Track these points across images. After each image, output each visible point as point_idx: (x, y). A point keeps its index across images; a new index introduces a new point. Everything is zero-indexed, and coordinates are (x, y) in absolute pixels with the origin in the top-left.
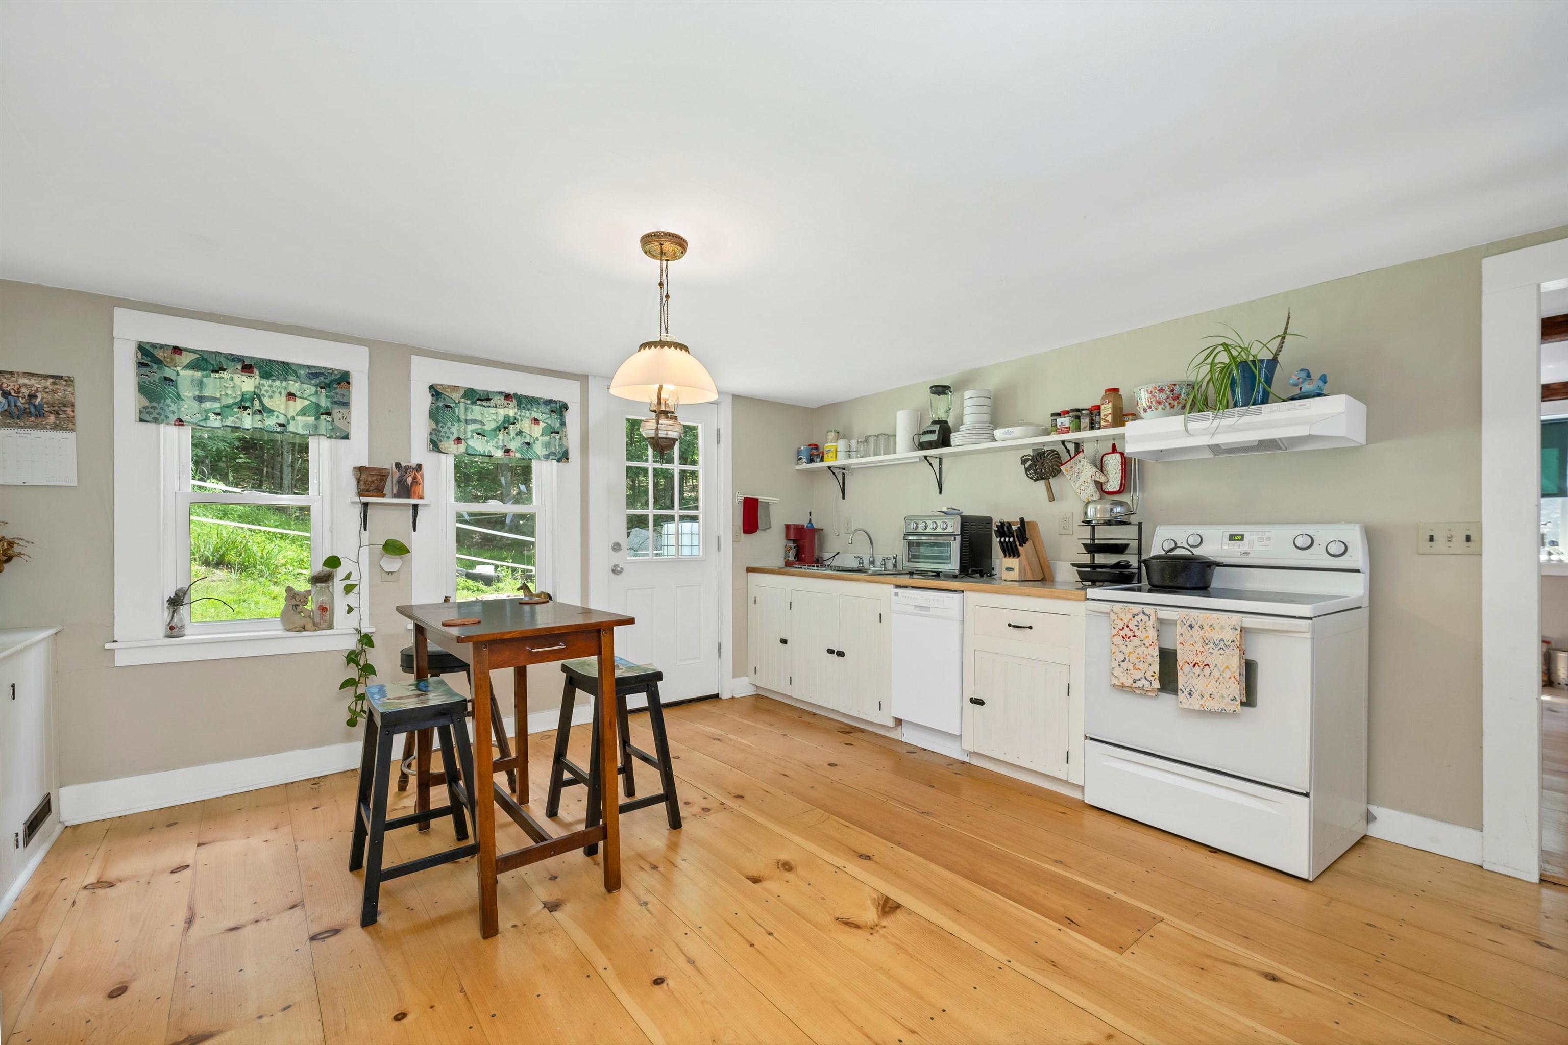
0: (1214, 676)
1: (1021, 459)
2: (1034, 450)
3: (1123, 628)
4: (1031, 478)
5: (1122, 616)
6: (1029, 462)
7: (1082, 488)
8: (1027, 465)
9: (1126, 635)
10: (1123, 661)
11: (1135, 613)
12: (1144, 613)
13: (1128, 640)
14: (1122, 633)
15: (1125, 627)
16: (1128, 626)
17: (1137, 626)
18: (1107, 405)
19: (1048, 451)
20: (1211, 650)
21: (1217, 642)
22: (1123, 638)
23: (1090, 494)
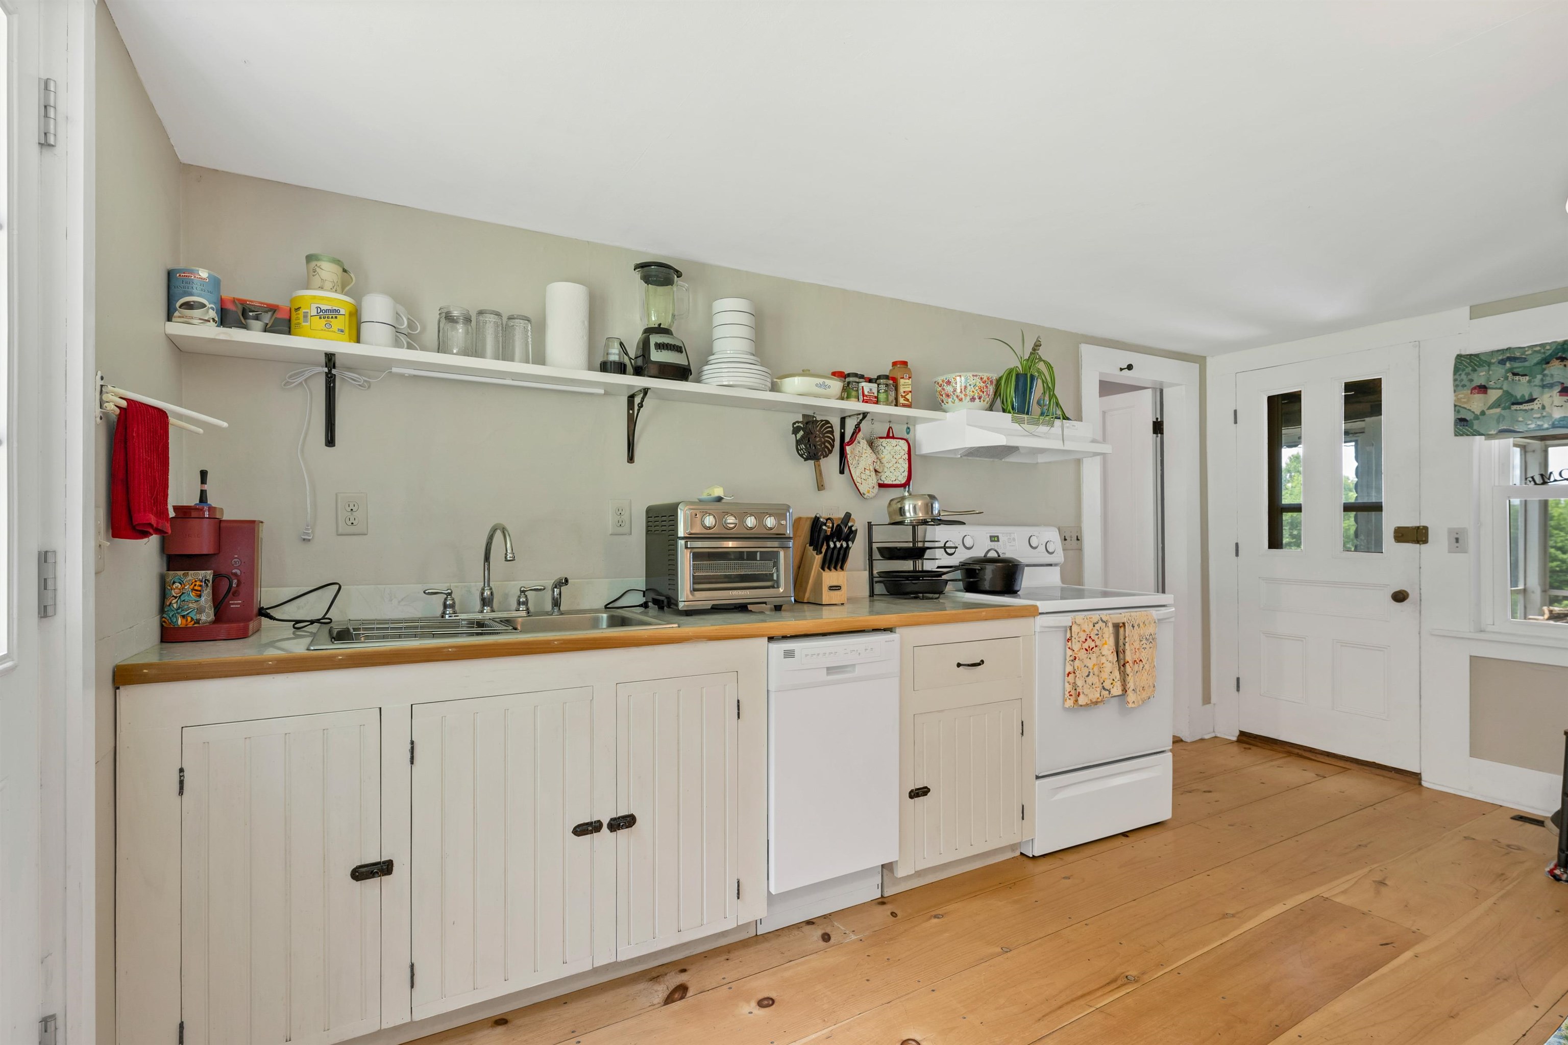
0: (1146, 669)
1: (793, 426)
2: (804, 416)
3: (1086, 640)
4: (801, 456)
5: (1085, 627)
6: (801, 433)
7: (863, 476)
8: (799, 435)
9: (1089, 647)
10: (1088, 676)
11: (1095, 622)
12: (1102, 620)
13: (1091, 652)
14: (1086, 646)
15: (1088, 638)
16: (1090, 637)
17: (1097, 635)
18: (907, 381)
19: (822, 421)
20: (1145, 646)
21: (1148, 637)
22: (1086, 650)
23: (871, 486)
